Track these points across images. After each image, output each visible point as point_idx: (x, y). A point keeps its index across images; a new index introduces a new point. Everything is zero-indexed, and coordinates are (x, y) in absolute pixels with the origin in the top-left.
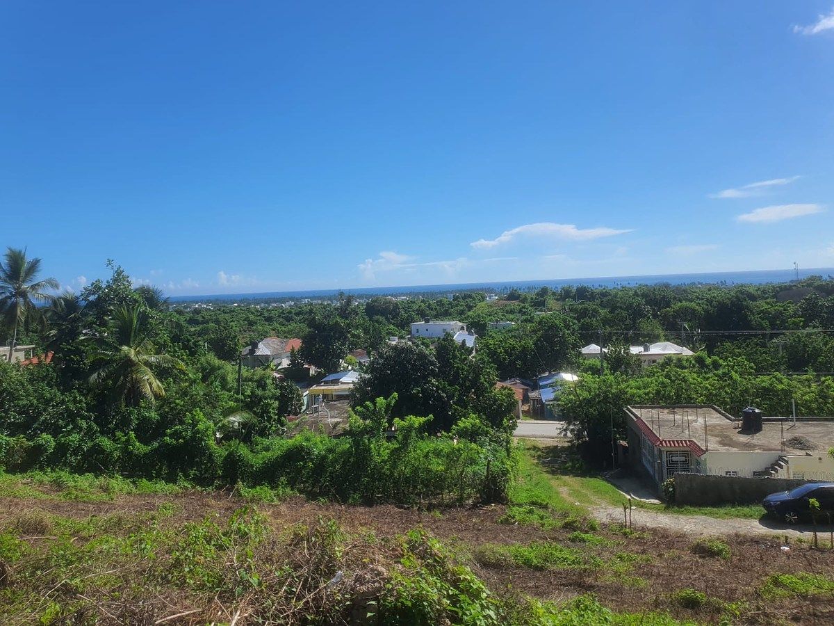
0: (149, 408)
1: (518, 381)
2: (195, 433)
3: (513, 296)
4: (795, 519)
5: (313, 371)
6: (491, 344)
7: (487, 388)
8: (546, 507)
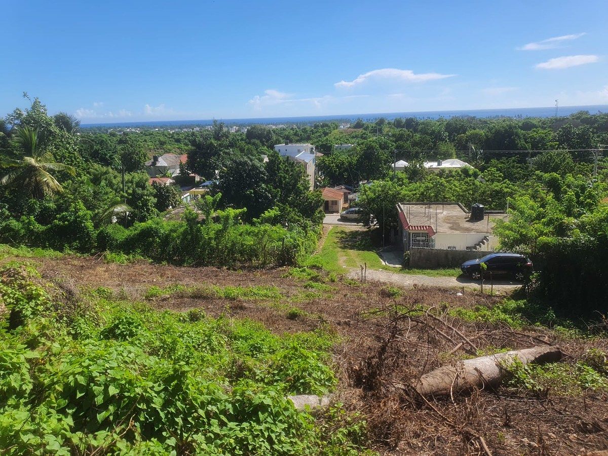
0: (49, 201)
1: (343, 187)
2: (76, 218)
3: (359, 125)
4: (478, 277)
5: (198, 178)
6: (326, 161)
7: (301, 191)
8: (321, 268)
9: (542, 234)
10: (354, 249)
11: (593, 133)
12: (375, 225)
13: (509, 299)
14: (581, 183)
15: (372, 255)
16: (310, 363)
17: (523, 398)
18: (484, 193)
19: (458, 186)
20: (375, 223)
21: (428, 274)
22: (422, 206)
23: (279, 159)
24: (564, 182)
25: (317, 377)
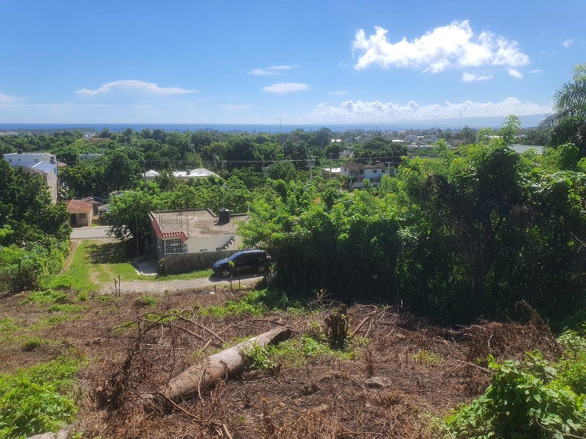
1: (92, 199)
3: (105, 135)
4: (228, 274)
6: (70, 171)
7: (41, 204)
8: (69, 288)
9: (274, 231)
10: (107, 263)
11: (307, 146)
12: (128, 235)
13: (253, 291)
14: (300, 187)
15: (127, 267)
16: (43, 397)
17: (261, 378)
18: (228, 199)
19: (206, 193)
20: (128, 233)
22: (174, 213)
23: (10, 170)
24: (288, 187)
25: (52, 411)
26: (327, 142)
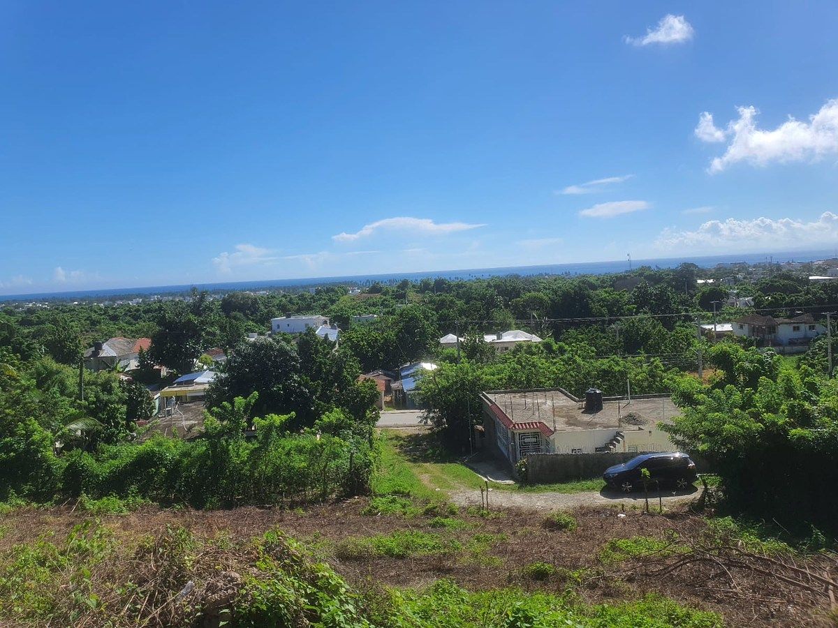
1: (380, 373)
2: (29, 445)
3: (375, 289)
4: (630, 488)
5: (164, 372)
6: (354, 338)
7: (349, 381)
8: (408, 495)
11: (672, 293)
21: (560, 490)
22: (514, 395)
26: (692, 285)
